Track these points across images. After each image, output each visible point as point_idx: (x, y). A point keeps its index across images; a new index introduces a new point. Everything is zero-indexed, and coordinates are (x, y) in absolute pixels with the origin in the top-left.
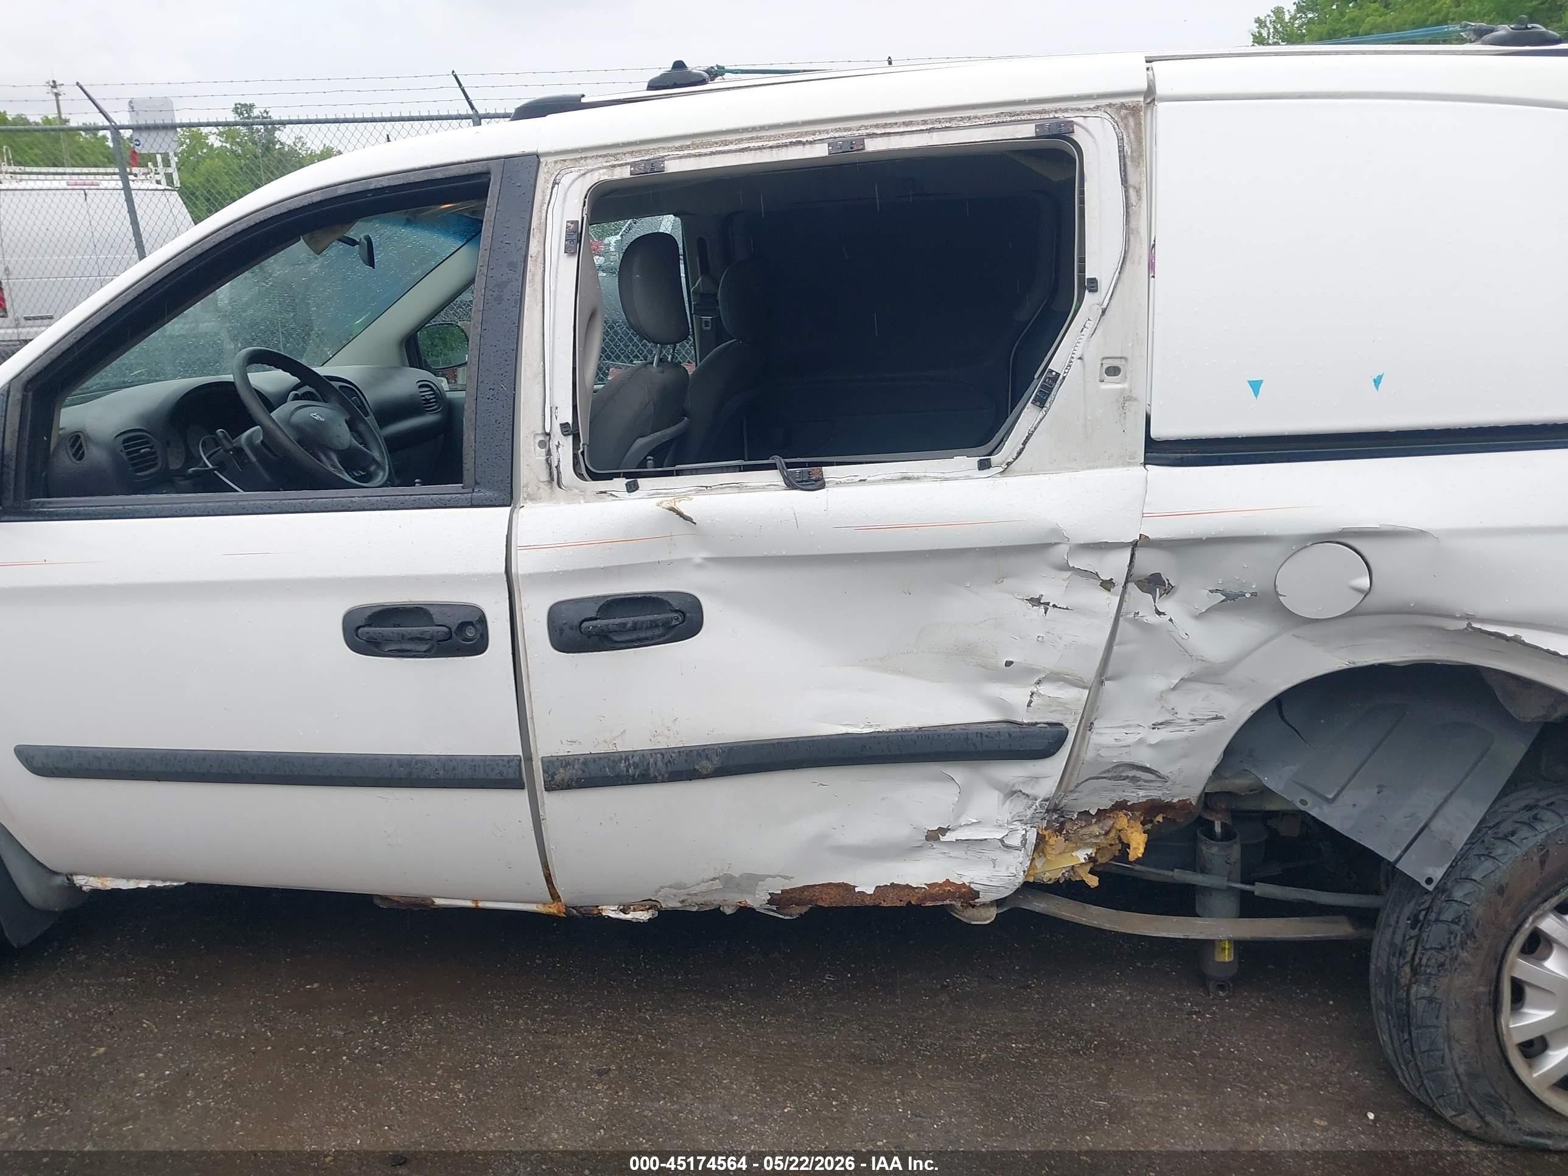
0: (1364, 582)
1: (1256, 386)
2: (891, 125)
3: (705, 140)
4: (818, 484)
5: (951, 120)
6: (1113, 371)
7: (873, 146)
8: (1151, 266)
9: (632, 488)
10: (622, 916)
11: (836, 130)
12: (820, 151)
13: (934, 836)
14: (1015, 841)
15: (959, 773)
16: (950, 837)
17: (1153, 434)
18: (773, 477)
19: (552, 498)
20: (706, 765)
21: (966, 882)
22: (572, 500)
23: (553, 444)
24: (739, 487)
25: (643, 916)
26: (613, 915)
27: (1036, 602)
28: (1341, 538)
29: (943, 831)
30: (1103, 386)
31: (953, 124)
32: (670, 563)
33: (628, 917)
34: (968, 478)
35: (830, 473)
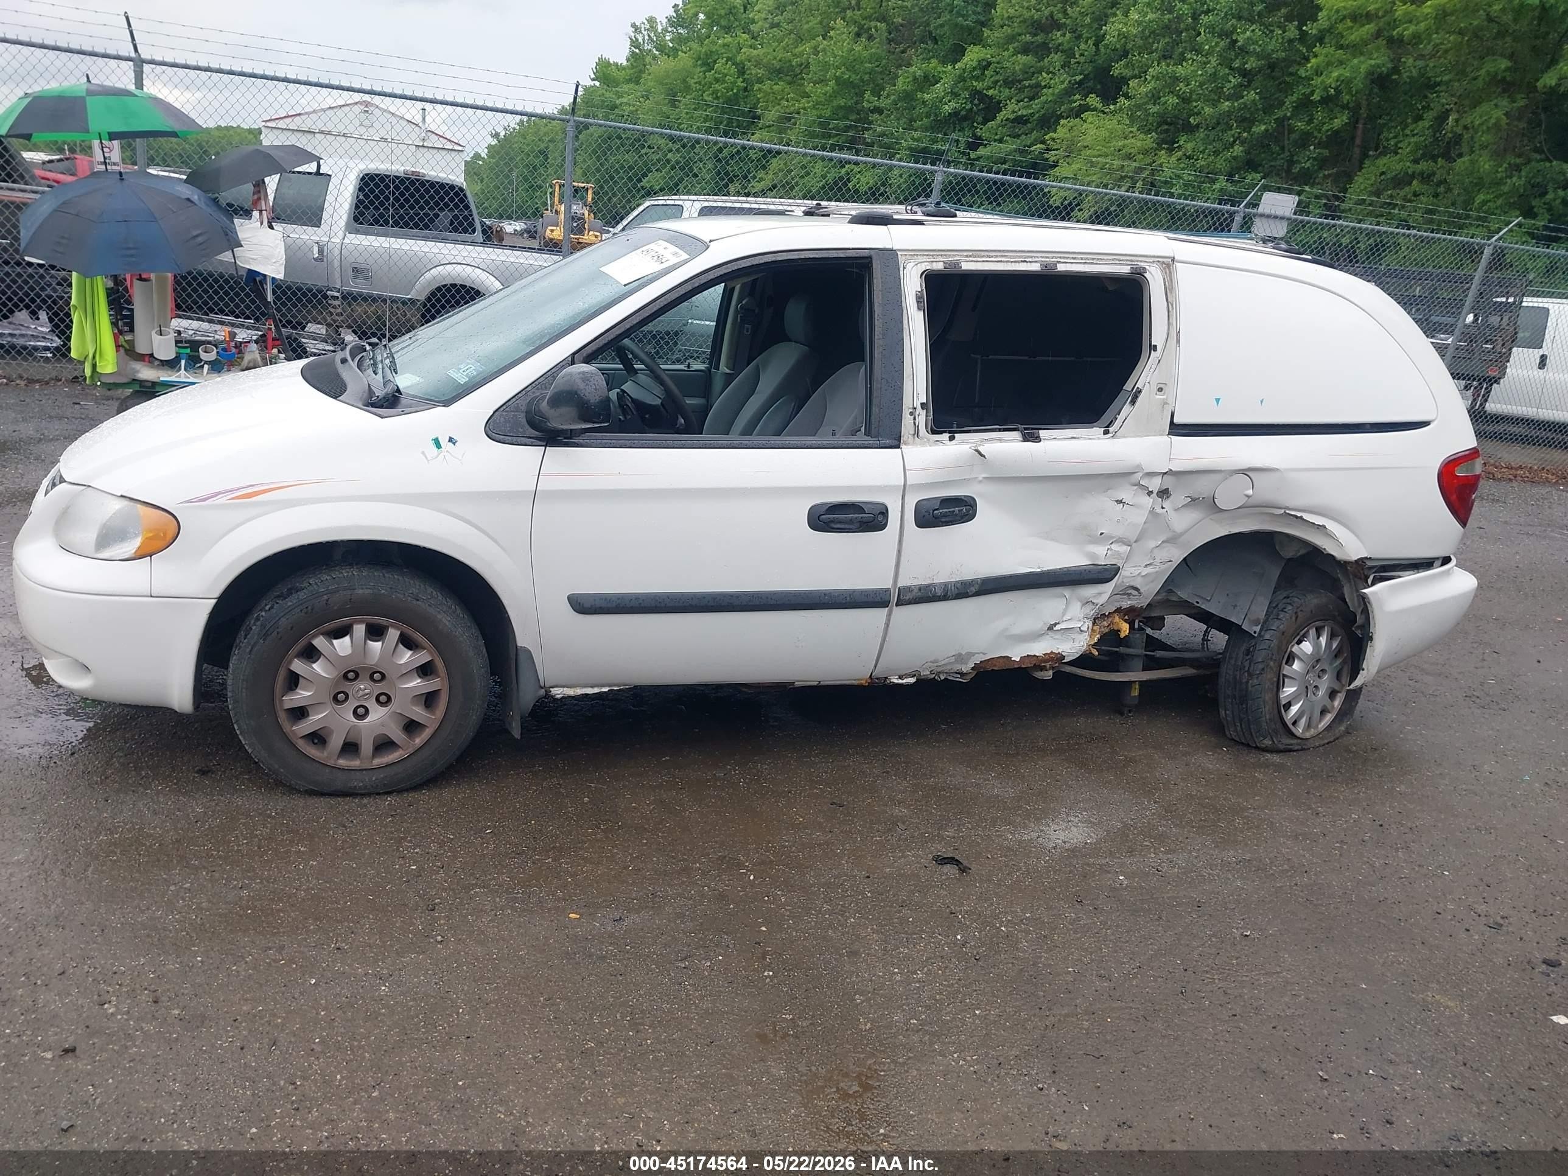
0: (1250, 492)
1: (1218, 400)
2: (1067, 258)
3: (979, 253)
4: (1037, 439)
5: (1093, 259)
6: (1160, 390)
7: (1061, 268)
8: (1178, 341)
9: (952, 438)
10: (900, 681)
11: (1042, 257)
12: (1035, 267)
13: (1051, 628)
14: (1084, 628)
15: (1067, 592)
16: (1058, 627)
17: (1175, 421)
18: (1016, 435)
19: (914, 444)
20: (973, 589)
21: (1060, 651)
22: (923, 445)
23: (917, 413)
24: (1000, 440)
25: (912, 680)
26: (896, 681)
27: (1120, 502)
28: (1245, 472)
29: (1055, 624)
30: (1158, 397)
31: (1095, 261)
32: (969, 480)
33: (904, 681)
34: (1099, 439)
35: (1042, 433)
